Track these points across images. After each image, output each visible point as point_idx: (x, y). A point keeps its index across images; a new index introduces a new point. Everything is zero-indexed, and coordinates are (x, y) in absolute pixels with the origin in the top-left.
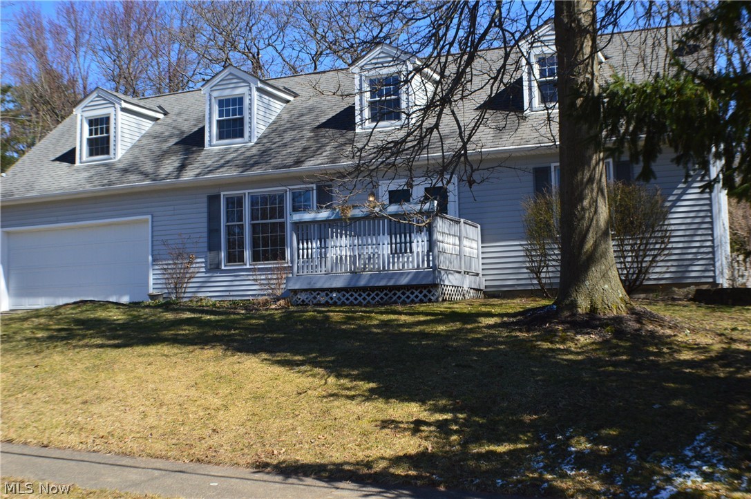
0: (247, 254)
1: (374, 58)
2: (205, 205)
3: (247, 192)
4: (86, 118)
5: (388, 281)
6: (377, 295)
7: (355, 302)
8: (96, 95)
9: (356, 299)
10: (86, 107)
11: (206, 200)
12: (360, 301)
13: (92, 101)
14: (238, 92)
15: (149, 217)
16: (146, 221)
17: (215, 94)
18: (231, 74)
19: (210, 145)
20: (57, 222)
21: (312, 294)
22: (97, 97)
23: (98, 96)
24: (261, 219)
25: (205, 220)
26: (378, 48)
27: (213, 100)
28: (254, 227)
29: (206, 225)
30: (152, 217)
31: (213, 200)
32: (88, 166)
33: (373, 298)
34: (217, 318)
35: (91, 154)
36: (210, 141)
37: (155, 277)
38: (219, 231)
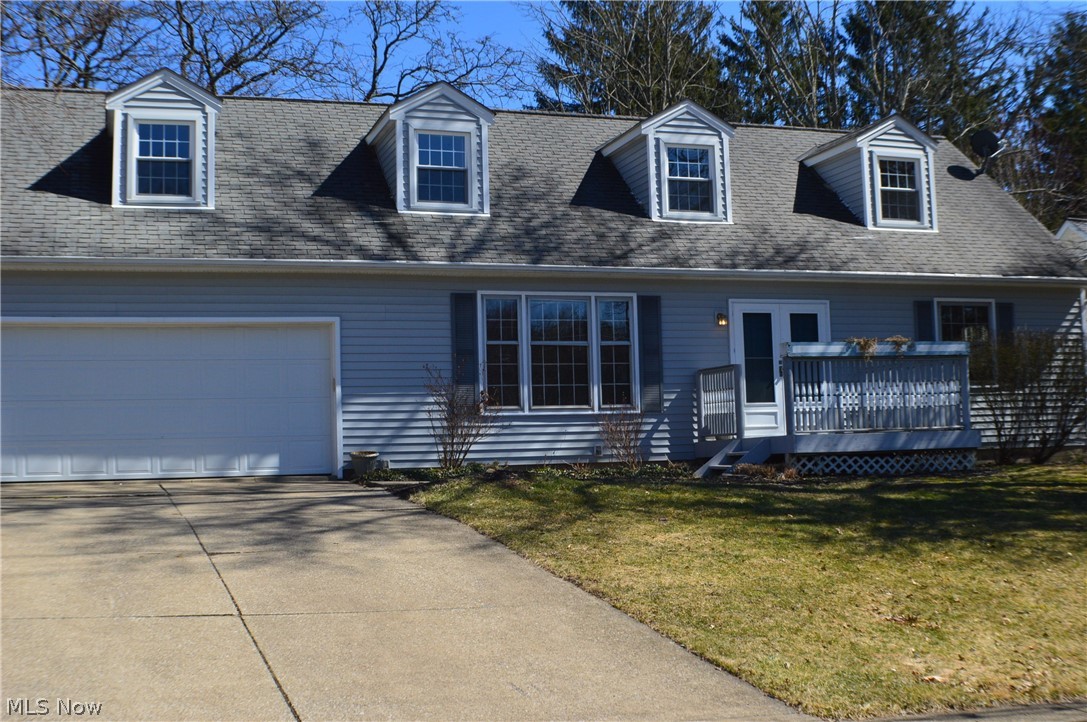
0: (525, 392)
1: (675, 119)
2: (448, 308)
3: (523, 294)
4: (135, 120)
5: (929, 444)
6: (907, 461)
7: (882, 472)
8: (161, 81)
9: (872, 467)
10: (134, 99)
11: (447, 300)
12: (887, 470)
13: (148, 91)
14: (458, 127)
15: (336, 320)
16: (329, 326)
17: (415, 124)
18: (443, 96)
19: (408, 207)
20: (116, 314)
21: (824, 460)
22: (160, 85)
23: (164, 85)
25: (448, 333)
26: (682, 106)
27: (411, 132)
28: (535, 350)
29: (448, 341)
30: (342, 321)
31: (462, 303)
33: (903, 466)
35: (143, 188)
36: (407, 200)
37: (348, 425)
38: (474, 353)
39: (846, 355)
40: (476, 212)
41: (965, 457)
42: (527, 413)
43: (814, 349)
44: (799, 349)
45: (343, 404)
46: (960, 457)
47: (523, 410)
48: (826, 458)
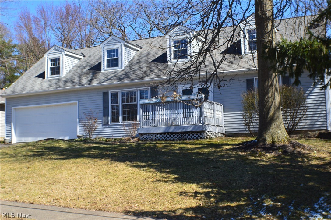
0: (120, 118)
2: (102, 96)
3: (120, 90)
4: (49, 58)
5: (183, 130)
6: (178, 136)
8: (54, 48)
9: (168, 138)
10: (49, 53)
11: (102, 94)
12: (170, 139)
13: (52, 51)
14: (116, 47)
15: (77, 102)
16: (76, 104)
17: (106, 48)
18: (113, 39)
19: (104, 70)
20: (37, 104)
22: (54, 49)
23: (55, 49)
24: (127, 103)
25: (102, 103)
27: (105, 50)
28: (123, 106)
29: (102, 105)
30: (79, 102)
31: (105, 94)
32: (50, 79)
33: (176, 137)
34: (107, 146)
35: (52, 74)
36: (104, 68)
37: (80, 128)
38: (108, 108)
39: (157, 102)
40: (120, 69)
41: (201, 134)
42: (121, 123)
43: (146, 101)
44: (142, 102)
45: (79, 123)
46: (199, 134)
47: (120, 123)
48: (149, 135)
